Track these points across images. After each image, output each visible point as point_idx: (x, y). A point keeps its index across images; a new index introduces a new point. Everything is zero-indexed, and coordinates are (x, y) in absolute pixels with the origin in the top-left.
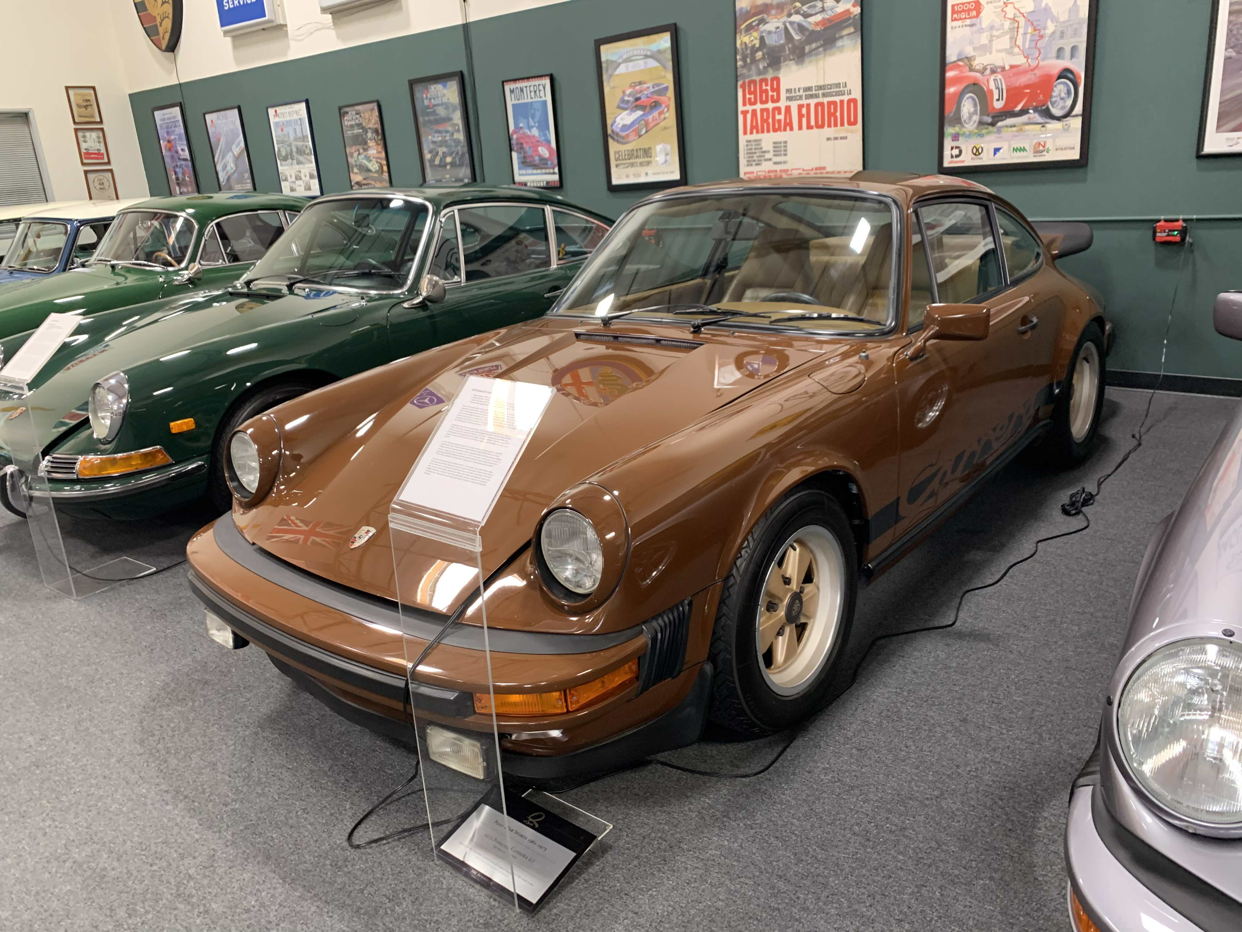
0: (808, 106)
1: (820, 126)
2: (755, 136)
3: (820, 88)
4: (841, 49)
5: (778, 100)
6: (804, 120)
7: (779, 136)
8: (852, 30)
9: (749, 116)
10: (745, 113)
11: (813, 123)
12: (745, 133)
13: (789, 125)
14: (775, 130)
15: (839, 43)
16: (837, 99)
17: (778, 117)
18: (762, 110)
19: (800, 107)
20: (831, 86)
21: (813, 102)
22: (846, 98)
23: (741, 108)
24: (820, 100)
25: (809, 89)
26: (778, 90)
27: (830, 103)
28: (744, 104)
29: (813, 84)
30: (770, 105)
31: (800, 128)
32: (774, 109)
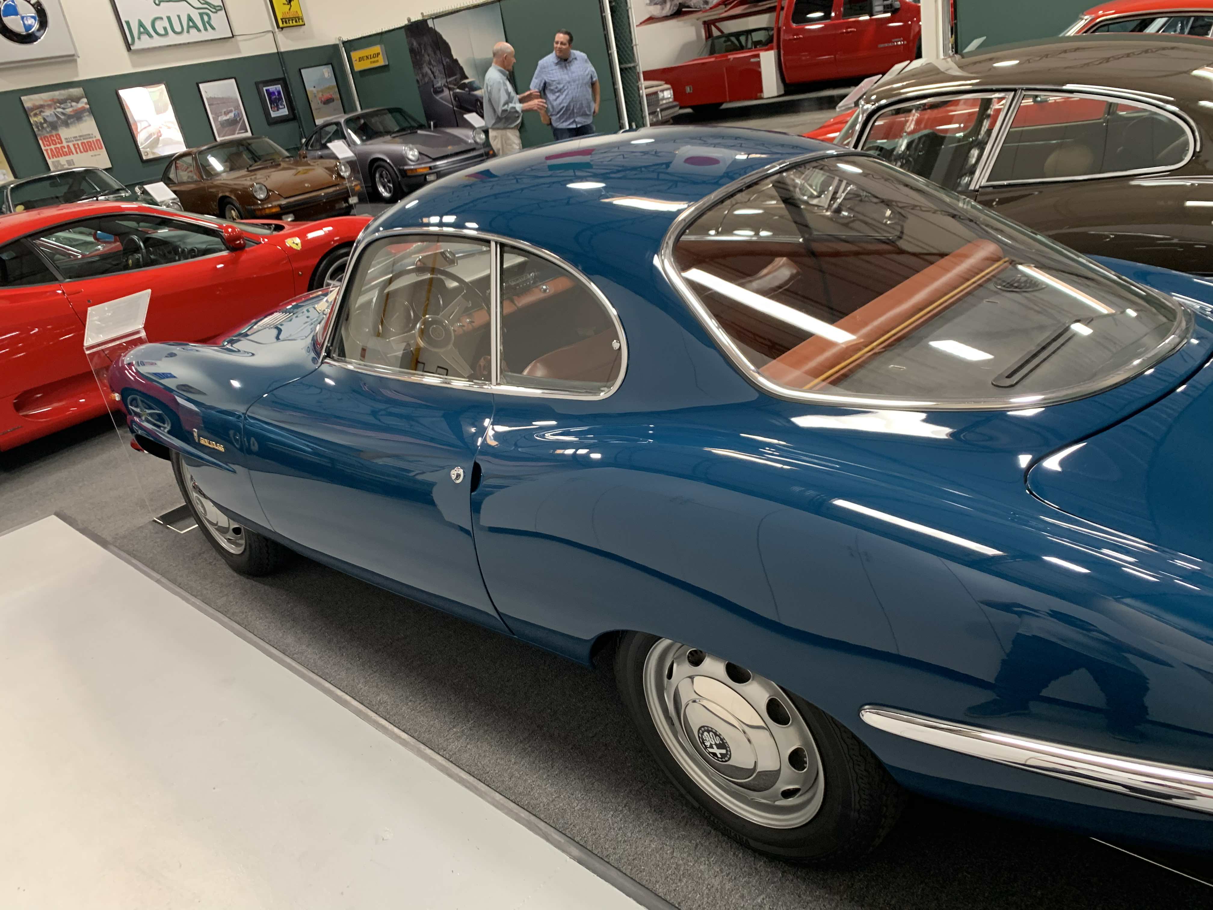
0: (78, 144)
1: (87, 151)
2: (55, 159)
3: (80, 136)
4: (86, 121)
5: (62, 143)
6: (78, 150)
7: (69, 158)
8: (88, 113)
9: (49, 152)
10: (47, 150)
11: (82, 150)
12: (50, 158)
13: (71, 153)
14: (65, 155)
15: (84, 119)
16: (91, 140)
17: (64, 150)
18: (55, 148)
19: (74, 145)
20: (86, 135)
21: (79, 142)
22: (94, 139)
23: (43, 148)
24: (83, 141)
25: (75, 137)
26: (60, 139)
27: (87, 142)
28: (45, 146)
29: (77, 135)
30: (59, 146)
31: (77, 153)
32: (61, 147)
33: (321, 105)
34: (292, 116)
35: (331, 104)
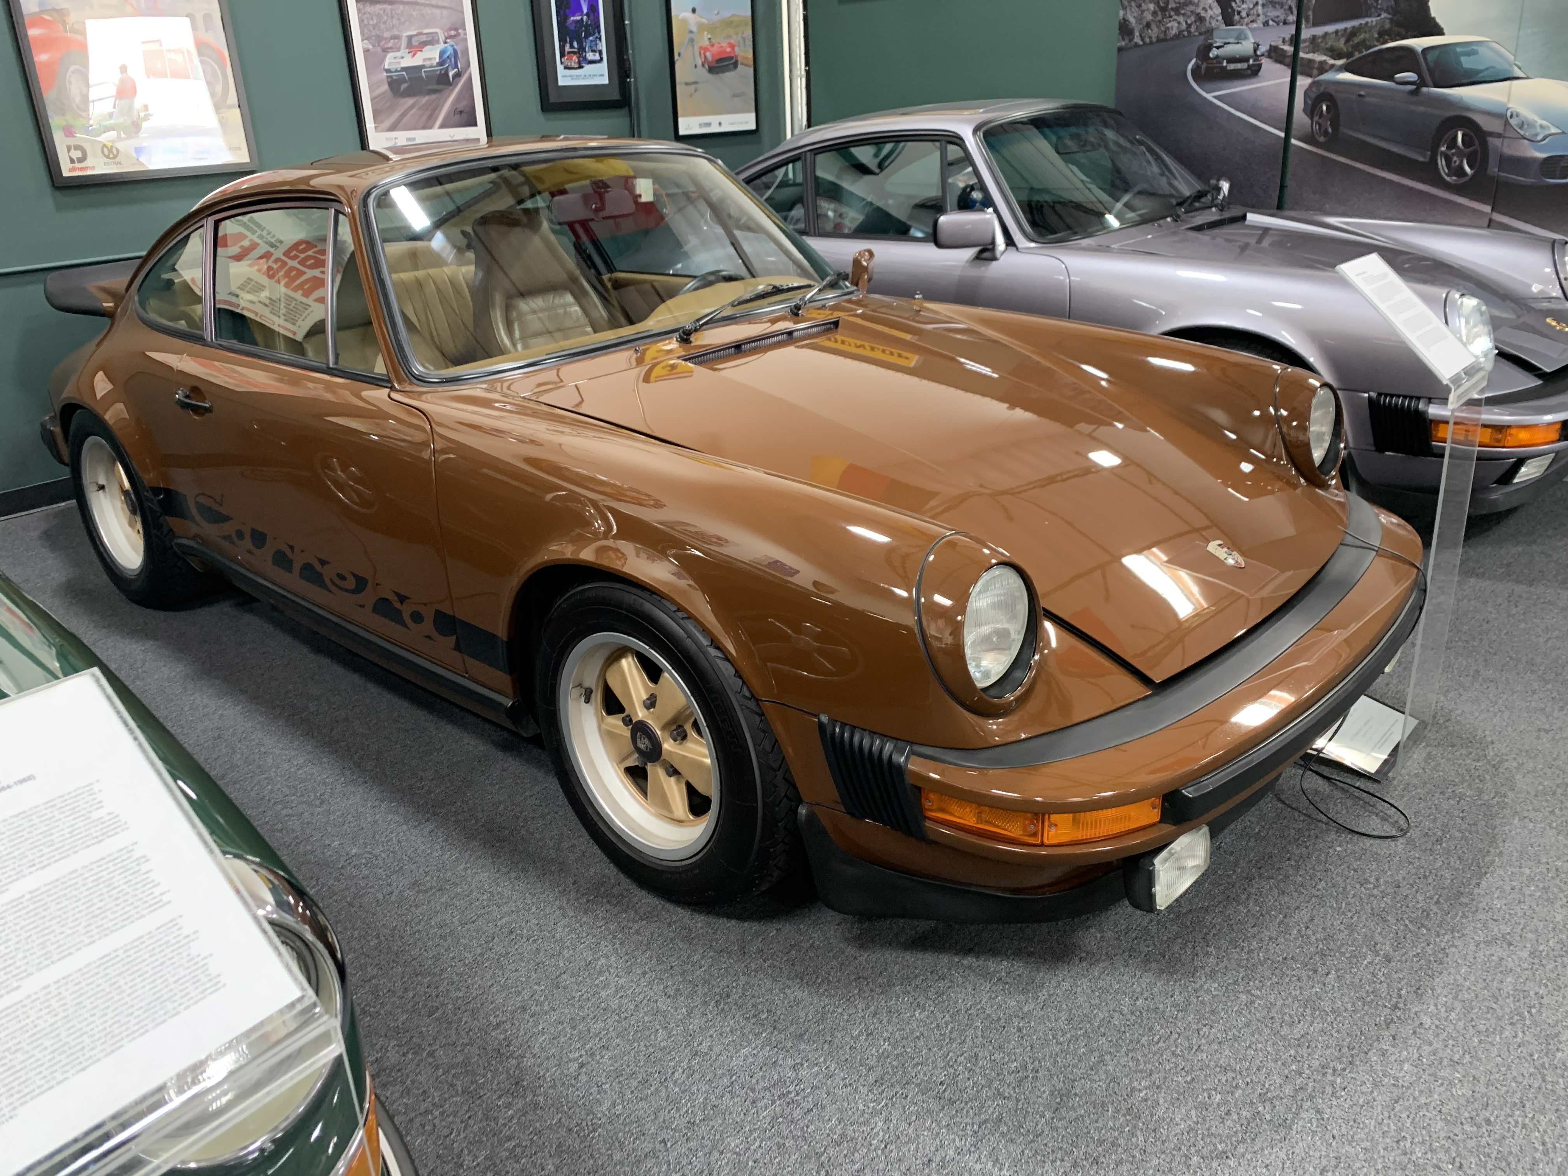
33: (704, 72)
34: (615, 96)
35: (729, 76)
